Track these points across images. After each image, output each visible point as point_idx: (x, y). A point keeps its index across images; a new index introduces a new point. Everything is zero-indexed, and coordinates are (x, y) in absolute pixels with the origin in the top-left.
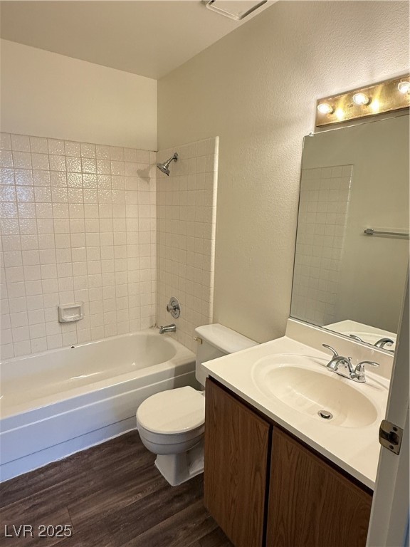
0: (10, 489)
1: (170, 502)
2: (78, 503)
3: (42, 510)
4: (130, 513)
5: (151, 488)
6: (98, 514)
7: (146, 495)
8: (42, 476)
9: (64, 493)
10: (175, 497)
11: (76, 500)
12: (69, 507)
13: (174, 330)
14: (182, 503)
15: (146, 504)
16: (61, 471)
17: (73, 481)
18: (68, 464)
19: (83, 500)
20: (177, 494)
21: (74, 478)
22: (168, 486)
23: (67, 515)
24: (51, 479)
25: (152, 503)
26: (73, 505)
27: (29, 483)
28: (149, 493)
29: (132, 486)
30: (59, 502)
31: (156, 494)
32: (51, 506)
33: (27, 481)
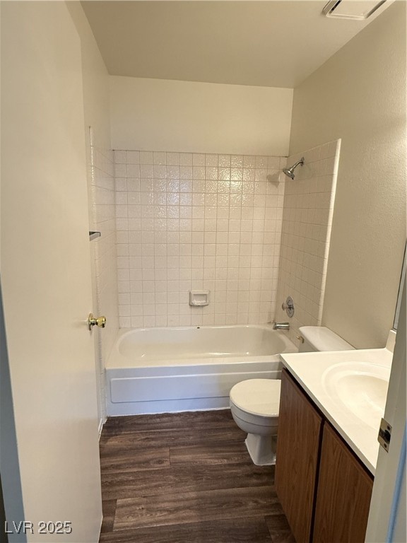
0: (136, 422)
1: (249, 476)
2: (178, 448)
3: (153, 443)
4: (214, 471)
5: (236, 459)
6: (190, 462)
7: (231, 462)
8: (158, 420)
9: (170, 437)
10: (255, 473)
11: (176, 445)
12: (171, 448)
13: (288, 329)
14: (259, 481)
15: (228, 469)
16: (171, 421)
17: (178, 432)
18: (178, 418)
19: (182, 447)
20: (257, 472)
21: (179, 429)
22: (250, 463)
23: (168, 454)
24: (164, 425)
25: (234, 471)
26: (175, 448)
27: (149, 421)
28: (234, 462)
29: (221, 452)
30: (165, 442)
31: (239, 465)
32: (158, 443)
33: (148, 420)
